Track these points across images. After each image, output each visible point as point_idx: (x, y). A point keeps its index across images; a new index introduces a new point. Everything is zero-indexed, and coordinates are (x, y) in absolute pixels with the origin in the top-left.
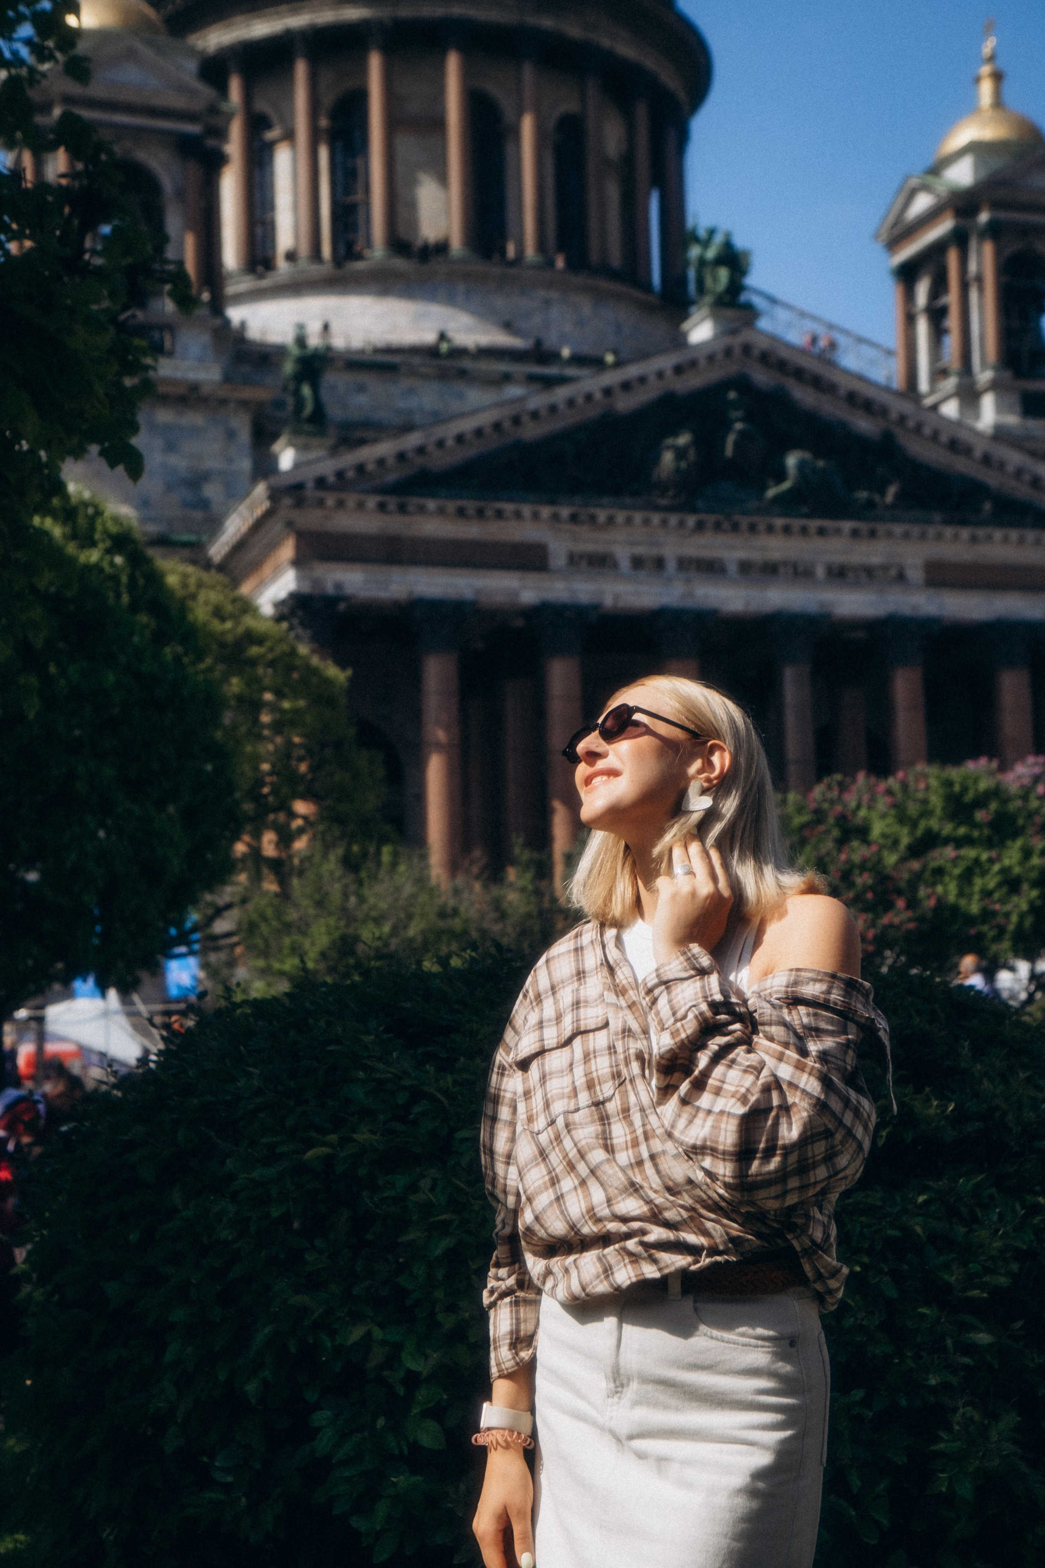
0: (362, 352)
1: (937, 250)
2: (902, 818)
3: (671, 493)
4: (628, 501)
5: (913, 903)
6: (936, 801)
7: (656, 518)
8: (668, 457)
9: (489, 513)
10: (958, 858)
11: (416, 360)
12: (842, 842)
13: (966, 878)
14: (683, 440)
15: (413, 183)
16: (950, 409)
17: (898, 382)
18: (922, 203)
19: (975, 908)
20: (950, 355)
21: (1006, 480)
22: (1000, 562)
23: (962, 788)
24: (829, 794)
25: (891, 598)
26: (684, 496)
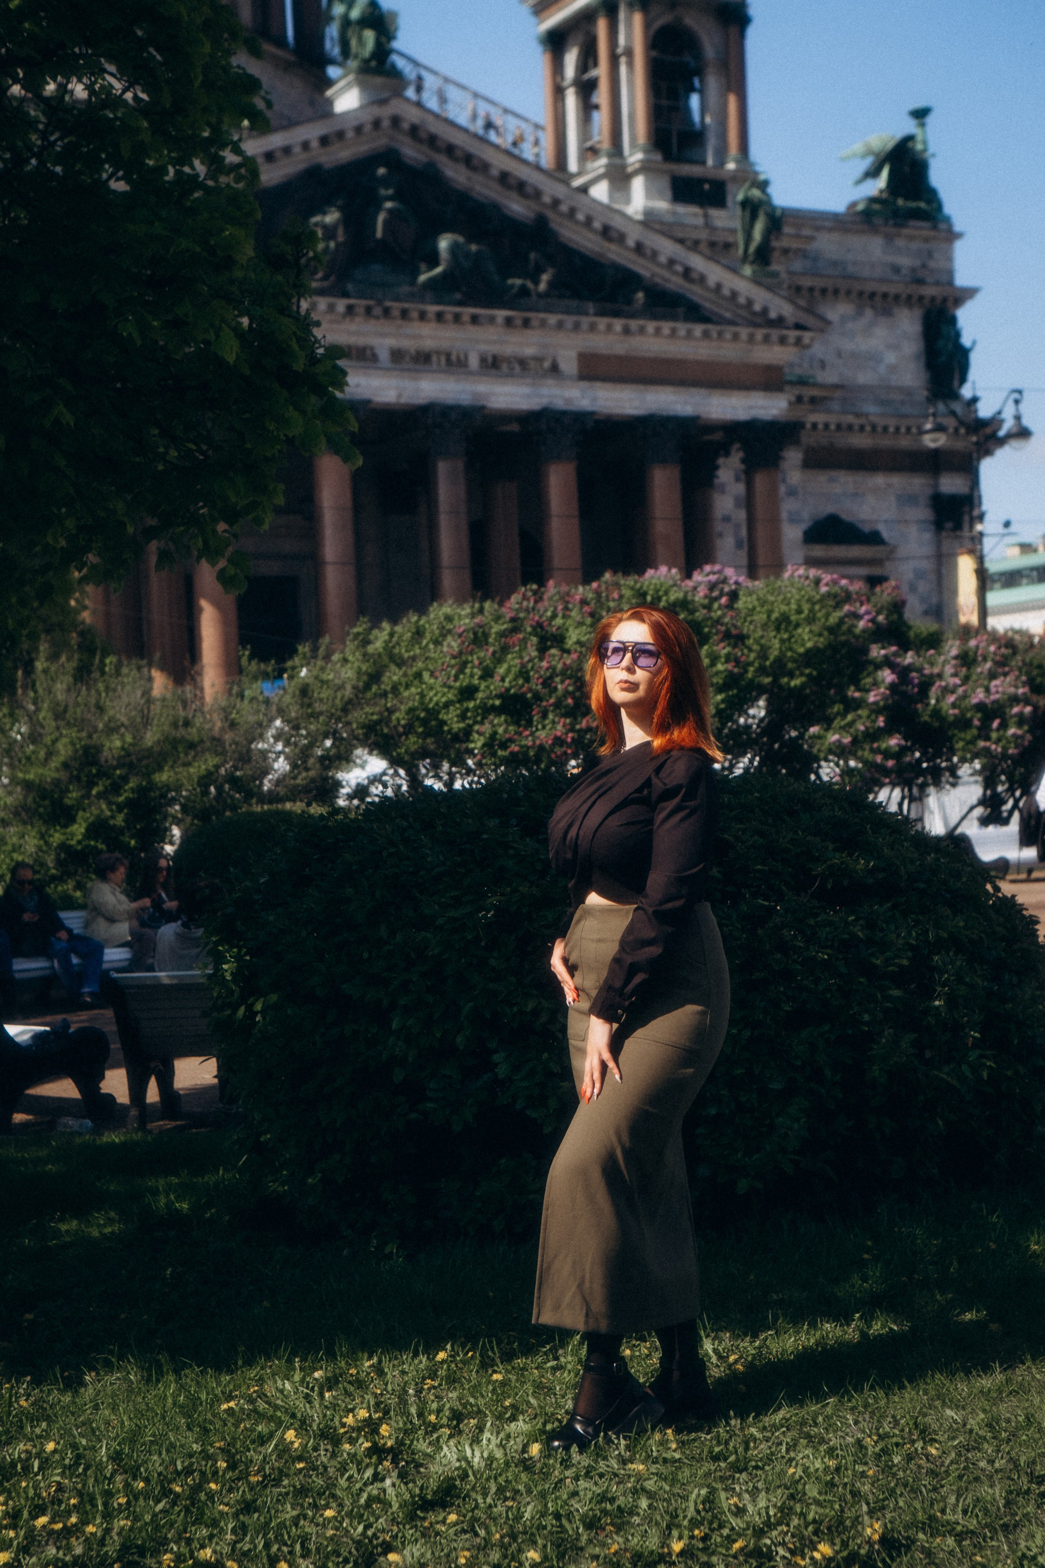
1: (586, 18)
12: (542, 650)
14: (332, 216)
16: (600, 192)
17: (547, 160)
20: (600, 134)
21: (658, 270)
22: (652, 355)
23: (653, 598)
24: (525, 604)
25: (545, 391)
26: (332, 278)
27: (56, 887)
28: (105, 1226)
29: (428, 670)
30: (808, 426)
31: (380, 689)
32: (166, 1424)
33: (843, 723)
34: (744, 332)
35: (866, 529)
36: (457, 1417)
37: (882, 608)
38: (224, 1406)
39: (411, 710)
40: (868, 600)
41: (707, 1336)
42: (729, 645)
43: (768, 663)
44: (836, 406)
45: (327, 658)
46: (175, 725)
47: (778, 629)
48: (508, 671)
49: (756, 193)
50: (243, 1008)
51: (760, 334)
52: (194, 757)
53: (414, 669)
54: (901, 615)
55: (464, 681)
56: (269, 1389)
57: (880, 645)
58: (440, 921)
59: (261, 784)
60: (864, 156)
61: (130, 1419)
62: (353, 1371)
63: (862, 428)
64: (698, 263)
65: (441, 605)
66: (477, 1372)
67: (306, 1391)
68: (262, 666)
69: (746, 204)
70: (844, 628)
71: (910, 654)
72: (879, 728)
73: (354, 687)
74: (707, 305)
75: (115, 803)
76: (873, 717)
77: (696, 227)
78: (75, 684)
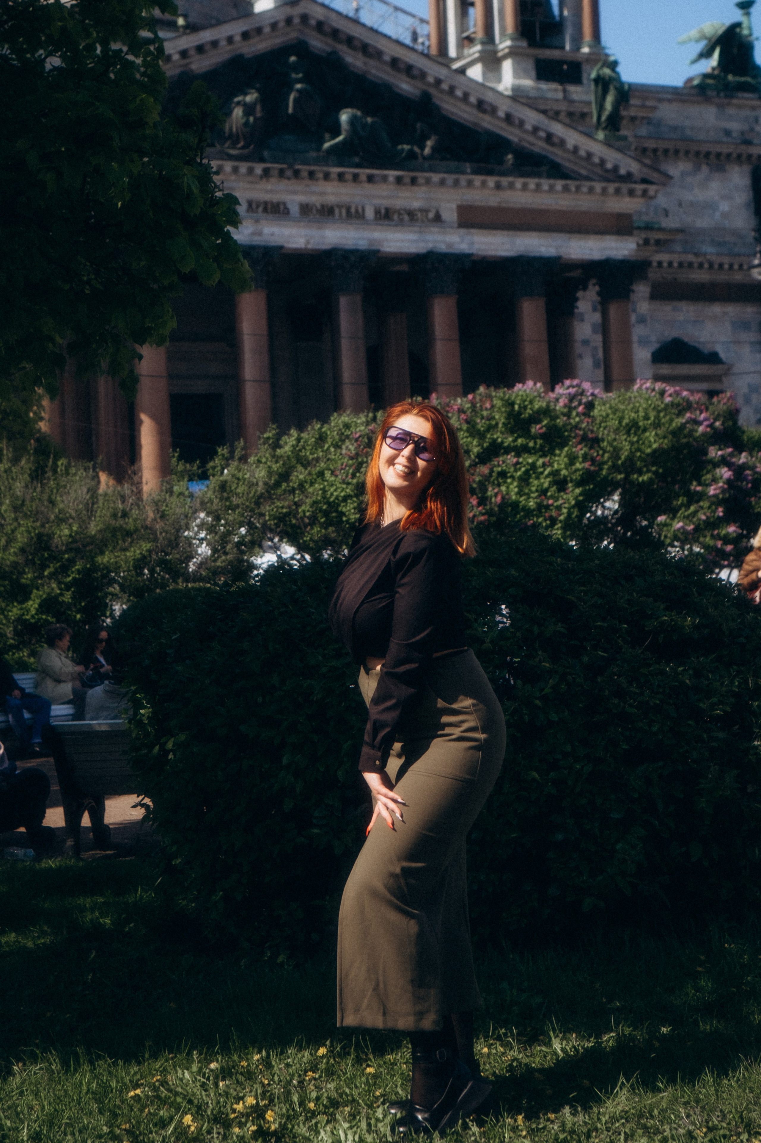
5: (483, 501)
6: (500, 418)
7: (228, 167)
8: (238, 112)
10: (518, 463)
13: (525, 480)
14: (251, 98)
16: (476, 73)
17: (432, 47)
20: (474, 25)
21: (525, 136)
22: (519, 206)
23: (520, 407)
25: (430, 237)
26: (252, 147)
27: (14, 654)
28: (39, 938)
29: (330, 469)
30: (655, 264)
31: (288, 486)
32: (82, 1109)
33: (686, 514)
34: (598, 186)
35: (706, 349)
36: (334, 1104)
37: (719, 415)
38: (132, 1094)
39: (315, 503)
40: (707, 409)
41: (556, 1037)
42: (586, 446)
43: (620, 462)
44: (678, 248)
45: (243, 459)
46: (114, 516)
47: (628, 433)
49: (607, 71)
50: (157, 747)
51: (611, 188)
52: (132, 542)
53: (318, 469)
54: (735, 422)
56: (171, 1079)
57: (717, 447)
58: (324, 670)
59: (187, 565)
60: (698, 41)
61: (50, 1104)
62: (244, 1064)
63: (701, 266)
64: (558, 129)
65: (340, 415)
66: (353, 1065)
67: (202, 1080)
68: (188, 466)
69: (598, 80)
70: (686, 431)
71: (744, 454)
72: (719, 518)
73: (265, 484)
74: (567, 164)
75: (63, 583)
76: (714, 507)
77: (557, 100)
78: (32, 482)
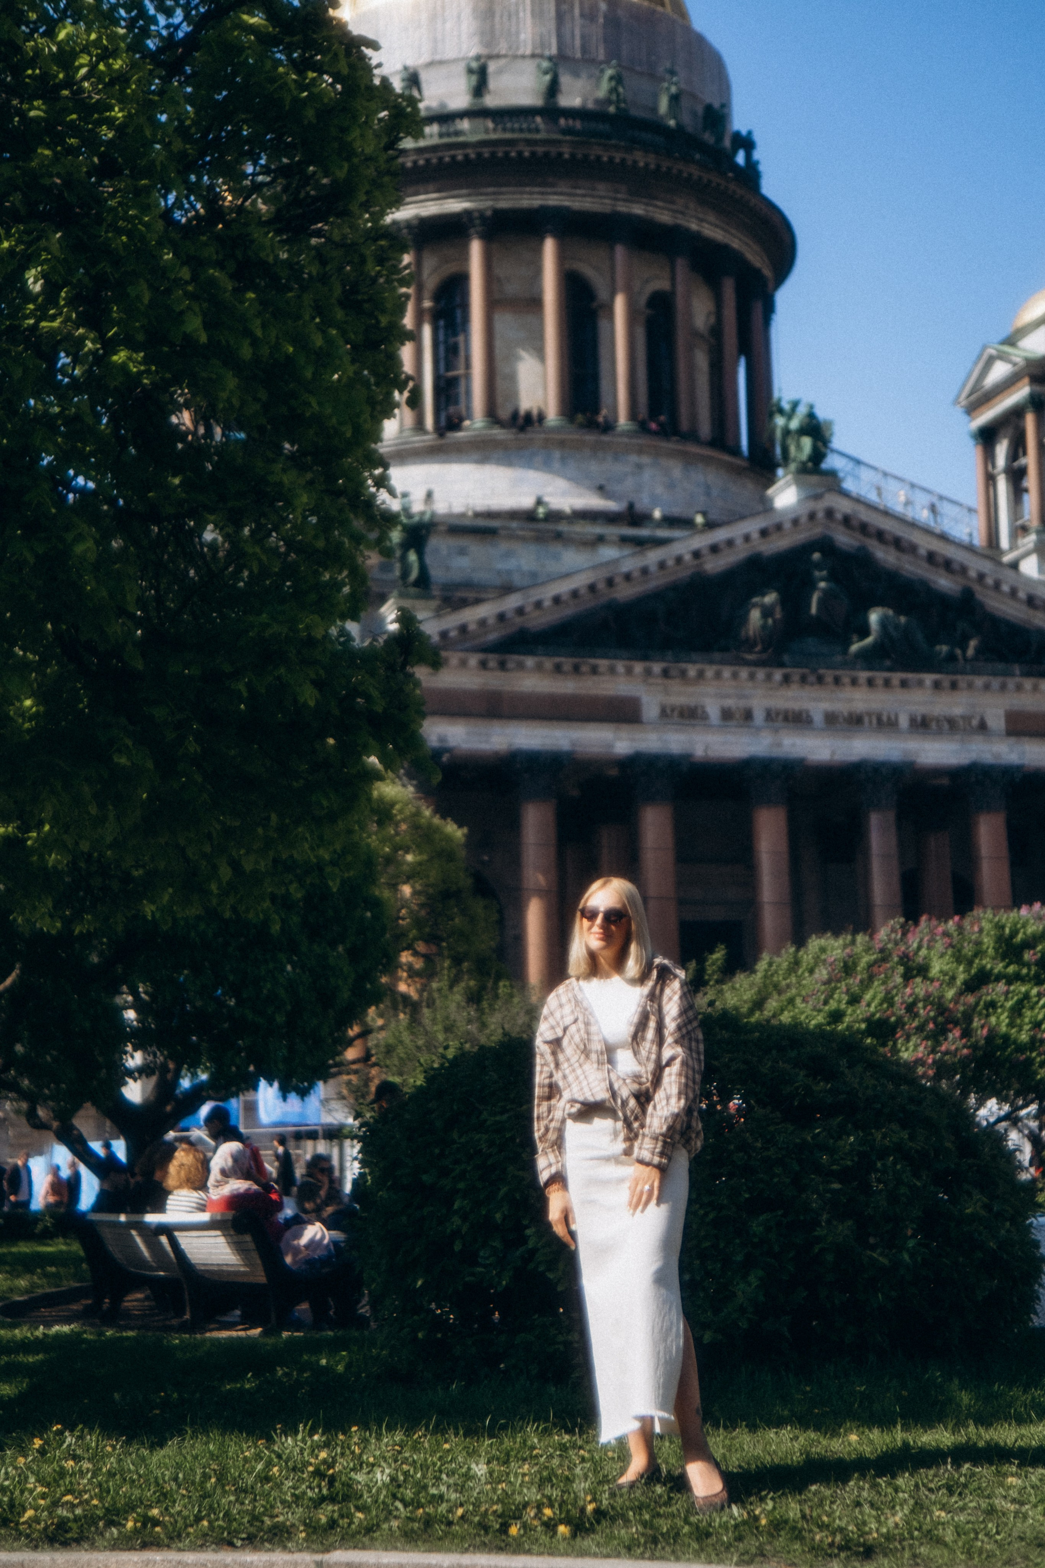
0: (463, 515)
1: (1016, 414)
2: (959, 958)
3: (758, 648)
4: (717, 656)
7: (744, 673)
8: (755, 615)
9: (584, 669)
11: (514, 524)
12: (908, 977)
14: (770, 598)
15: (512, 358)
16: (1030, 566)
17: (979, 539)
18: (1000, 371)
19: (1024, 1037)
20: (1030, 514)
24: (893, 936)
25: (973, 747)
26: (771, 651)
48: (873, 998)
55: (833, 1005)
